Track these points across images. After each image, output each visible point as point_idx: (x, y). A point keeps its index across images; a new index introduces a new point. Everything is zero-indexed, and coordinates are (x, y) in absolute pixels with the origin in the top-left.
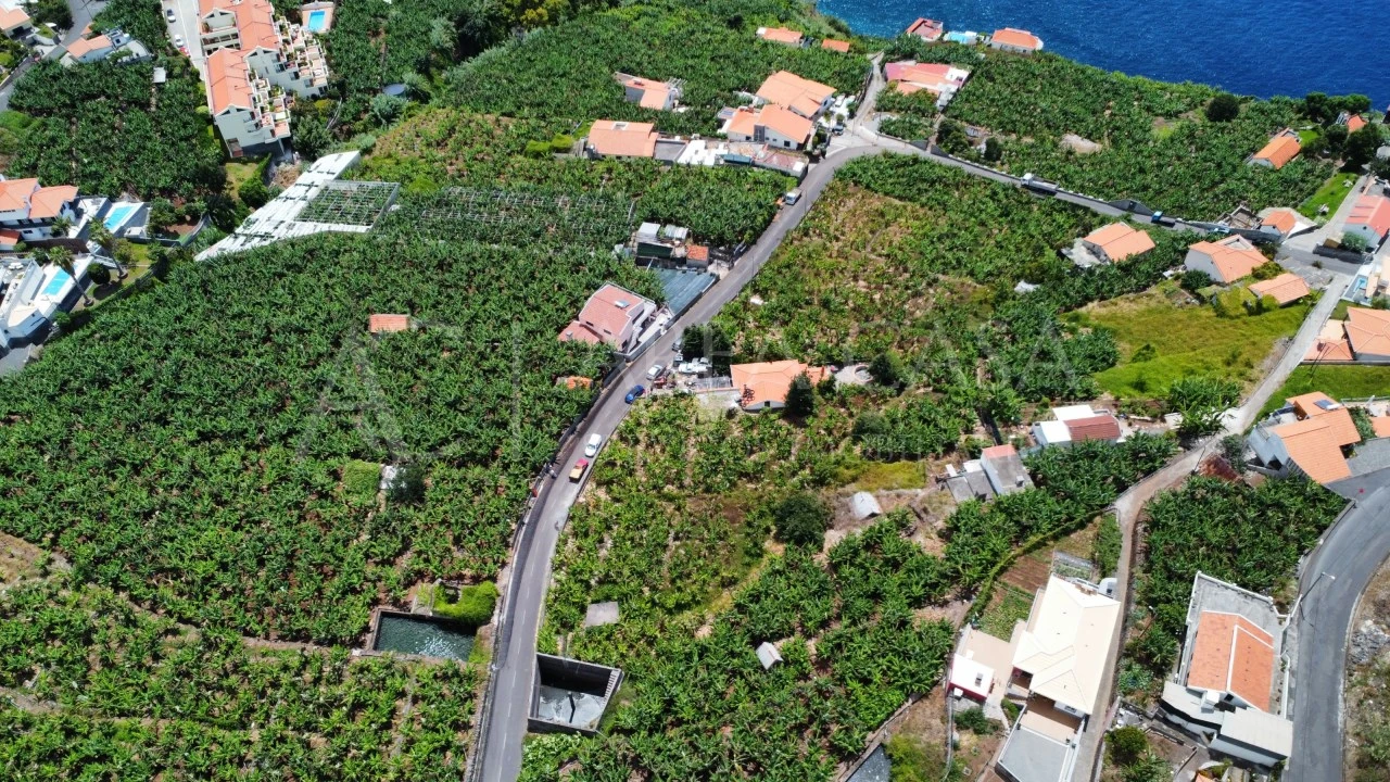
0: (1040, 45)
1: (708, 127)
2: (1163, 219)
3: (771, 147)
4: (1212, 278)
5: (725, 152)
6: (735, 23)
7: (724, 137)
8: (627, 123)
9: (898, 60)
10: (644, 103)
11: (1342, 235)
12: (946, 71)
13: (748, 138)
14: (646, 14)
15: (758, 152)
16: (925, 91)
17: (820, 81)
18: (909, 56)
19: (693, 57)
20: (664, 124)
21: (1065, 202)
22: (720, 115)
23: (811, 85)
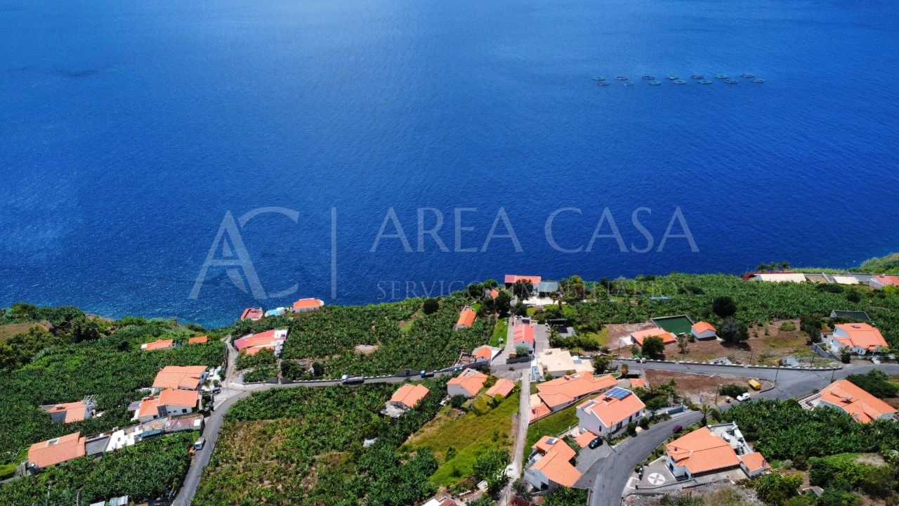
0: (322, 303)
1: (126, 421)
2: (427, 374)
3: (173, 417)
4: (466, 396)
5: (141, 432)
6: (124, 347)
7: (137, 422)
8: (58, 439)
9: (241, 336)
10: (68, 420)
11: (515, 350)
12: (273, 334)
13: (155, 417)
14: (54, 361)
15: (166, 423)
16: (264, 349)
17: (194, 364)
18: (247, 332)
19: (98, 377)
20: (88, 429)
21: (371, 384)
22: (130, 409)
23: (189, 368)
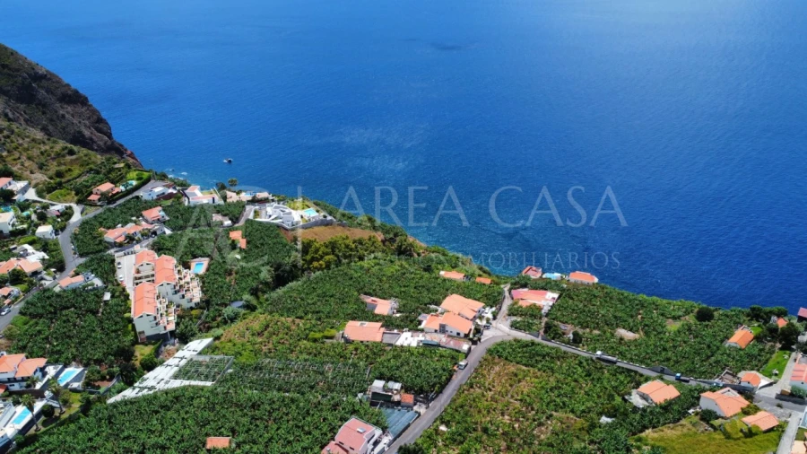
0: (596, 280)
1: (414, 326)
2: (682, 378)
3: (449, 336)
4: (718, 413)
5: (423, 339)
6: (428, 269)
7: (422, 330)
8: (367, 323)
9: (518, 288)
10: (377, 311)
11: (790, 387)
12: (546, 294)
13: (436, 331)
14: (379, 264)
15: (442, 339)
16: (535, 305)
17: (475, 299)
18: (525, 286)
19: (404, 286)
20: (388, 323)
21: (623, 368)
22: (420, 318)
23: (470, 301)
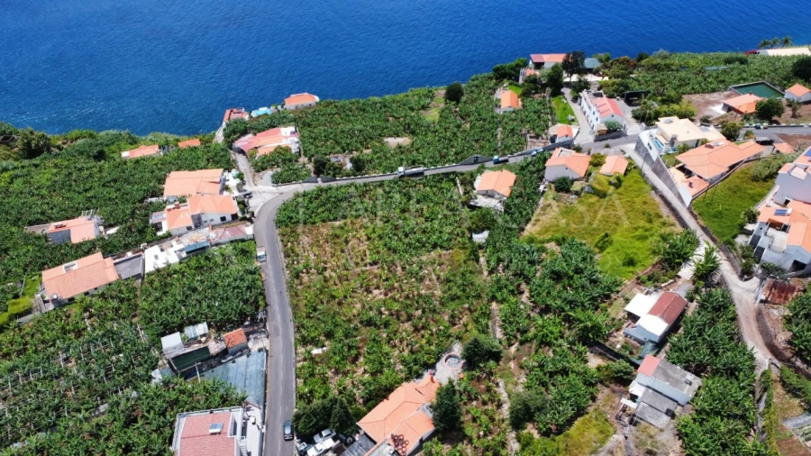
0: (317, 99)
1: (147, 234)
2: (501, 159)
3: (213, 227)
4: (571, 176)
5: (181, 246)
6: (100, 156)
7: (169, 236)
8: (75, 262)
9: (239, 137)
10: (76, 239)
11: (603, 125)
12: (280, 132)
13: (189, 228)
14: (17, 176)
15: (202, 236)
16: (280, 147)
17: (201, 169)
18: (244, 133)
19: (86, 191)
20: (109, 248)
21: (438, 175)
22: (154, 219)
23: (199, 173)
